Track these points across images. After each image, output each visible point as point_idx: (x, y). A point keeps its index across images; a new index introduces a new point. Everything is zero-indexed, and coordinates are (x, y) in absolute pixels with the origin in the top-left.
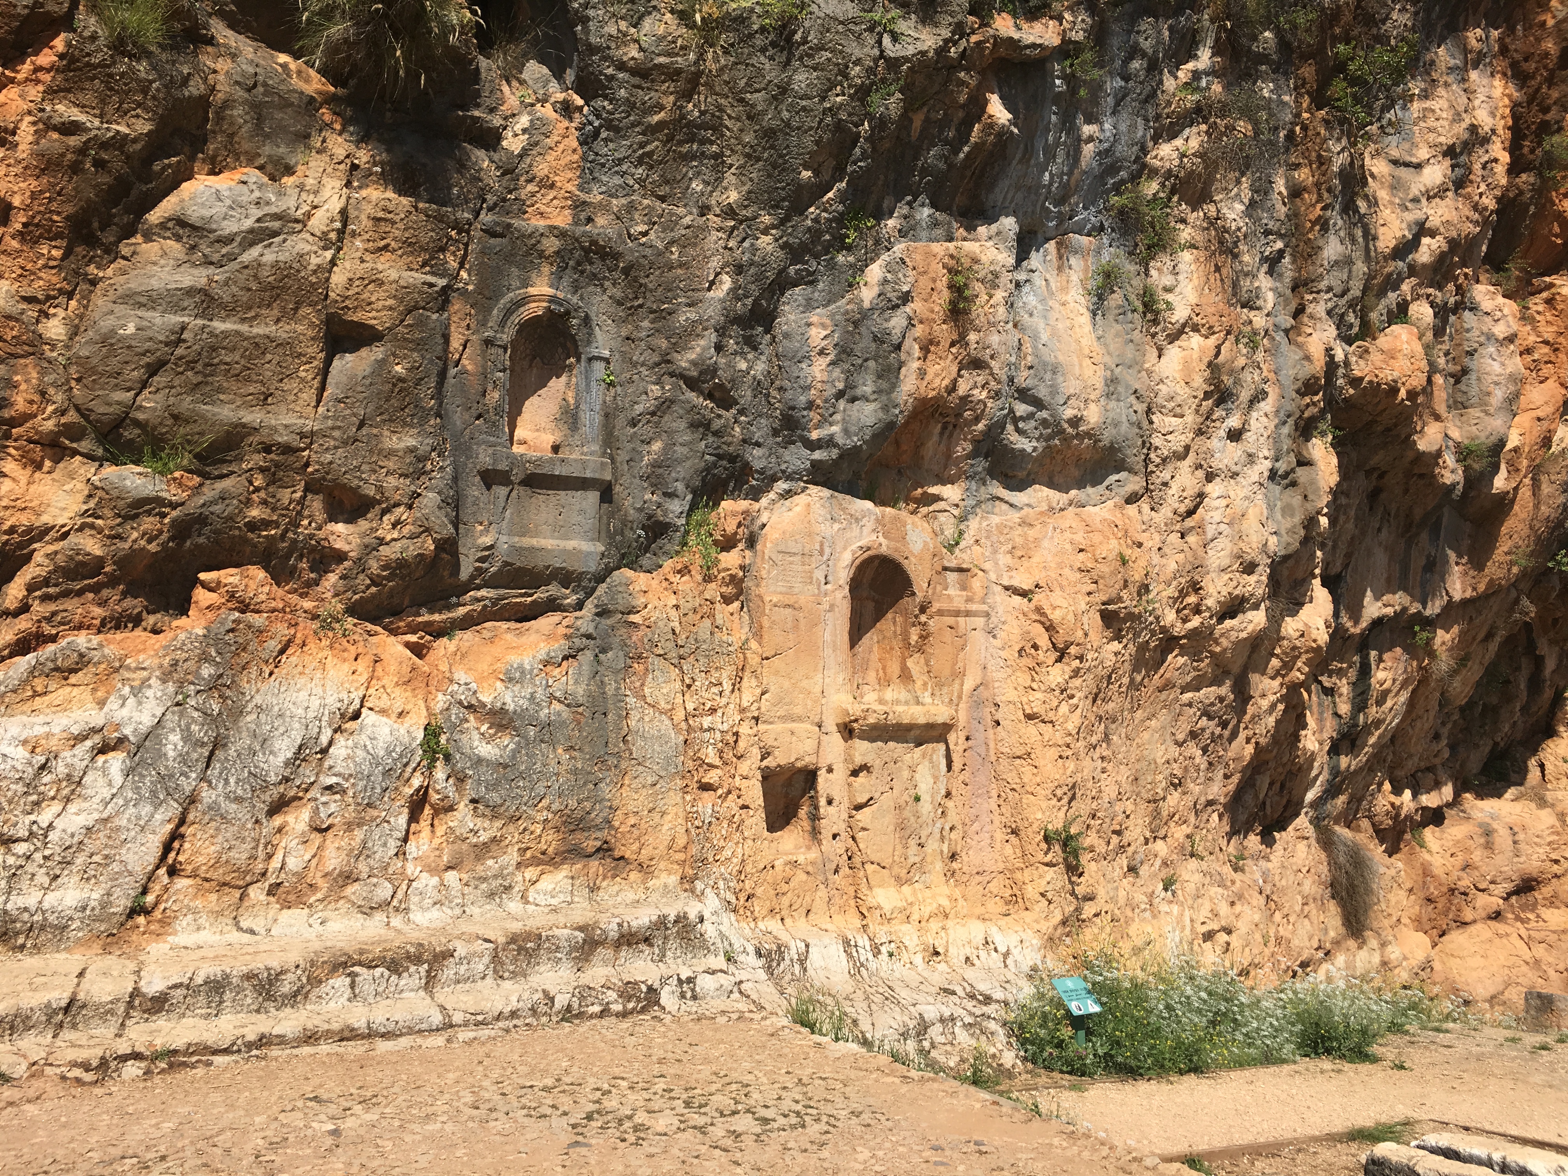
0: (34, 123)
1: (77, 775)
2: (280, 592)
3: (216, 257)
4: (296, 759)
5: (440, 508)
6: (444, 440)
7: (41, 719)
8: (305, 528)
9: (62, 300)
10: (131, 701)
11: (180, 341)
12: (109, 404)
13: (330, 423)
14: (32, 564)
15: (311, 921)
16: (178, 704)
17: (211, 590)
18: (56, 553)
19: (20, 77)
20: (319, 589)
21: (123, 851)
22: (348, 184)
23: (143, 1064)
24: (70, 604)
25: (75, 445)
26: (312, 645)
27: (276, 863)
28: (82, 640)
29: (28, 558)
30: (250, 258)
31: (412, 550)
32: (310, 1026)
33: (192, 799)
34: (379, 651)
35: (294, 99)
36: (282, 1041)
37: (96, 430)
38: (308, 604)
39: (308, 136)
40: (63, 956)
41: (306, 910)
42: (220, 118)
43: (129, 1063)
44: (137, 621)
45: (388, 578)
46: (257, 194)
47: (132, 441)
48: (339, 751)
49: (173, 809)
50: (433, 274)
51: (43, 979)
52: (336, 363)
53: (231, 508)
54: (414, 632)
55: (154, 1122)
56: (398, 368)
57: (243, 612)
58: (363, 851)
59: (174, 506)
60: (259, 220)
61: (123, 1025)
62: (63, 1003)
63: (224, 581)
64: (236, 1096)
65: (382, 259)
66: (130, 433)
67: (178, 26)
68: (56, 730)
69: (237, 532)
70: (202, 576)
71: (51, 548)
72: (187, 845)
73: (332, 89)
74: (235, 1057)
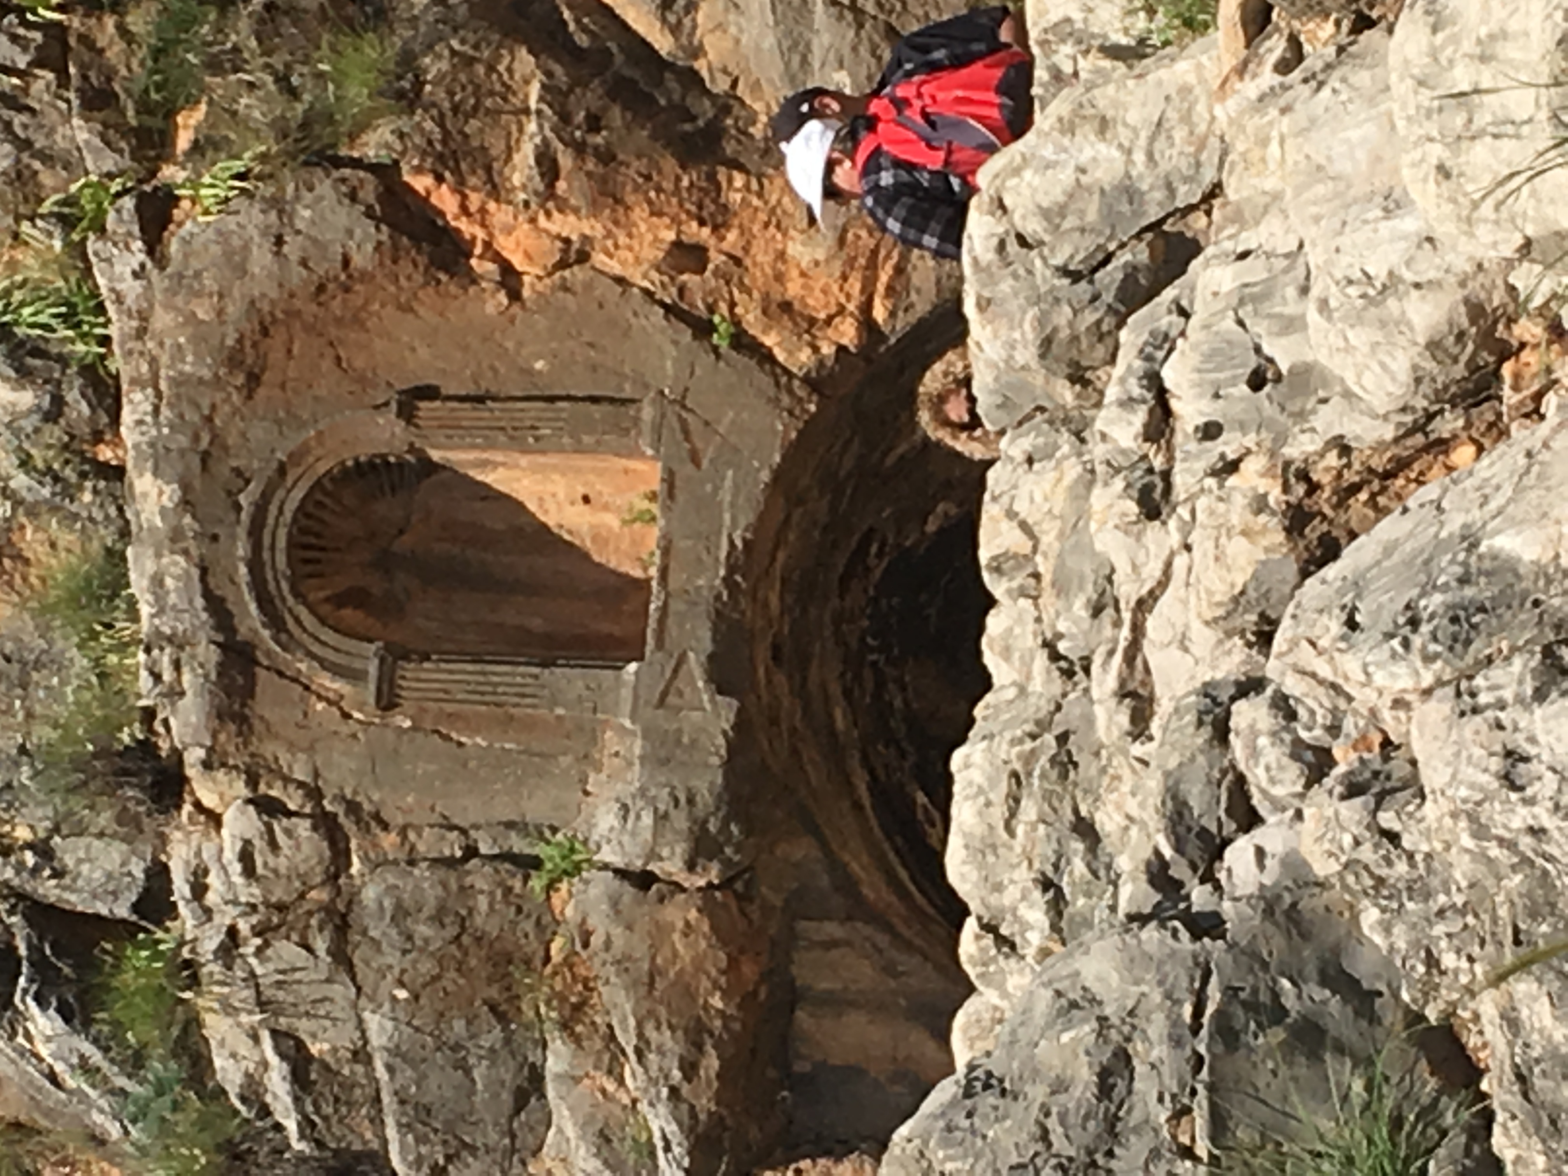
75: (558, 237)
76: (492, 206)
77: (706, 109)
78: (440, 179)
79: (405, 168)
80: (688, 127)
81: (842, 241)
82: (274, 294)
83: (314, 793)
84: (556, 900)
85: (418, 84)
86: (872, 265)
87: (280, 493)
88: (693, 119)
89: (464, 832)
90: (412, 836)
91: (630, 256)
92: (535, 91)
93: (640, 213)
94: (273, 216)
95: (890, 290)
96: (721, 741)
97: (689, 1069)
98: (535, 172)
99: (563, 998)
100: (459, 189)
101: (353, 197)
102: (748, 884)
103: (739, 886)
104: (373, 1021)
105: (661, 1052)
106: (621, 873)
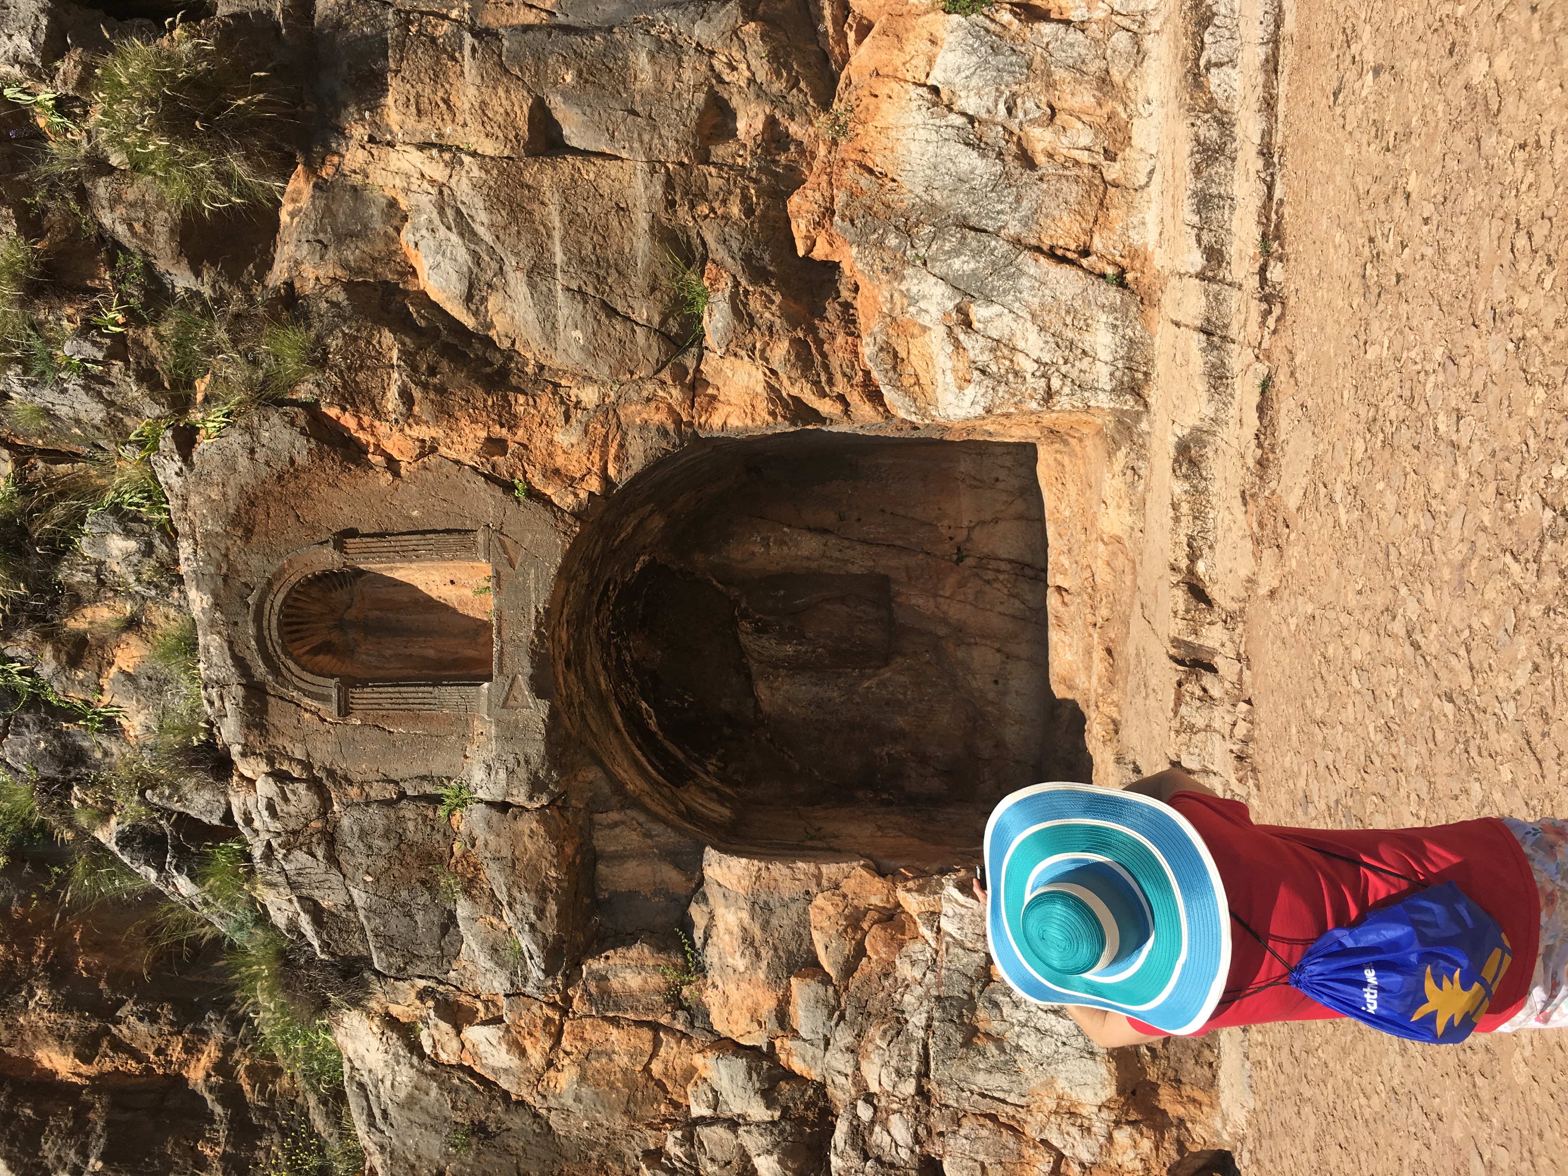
0: (410, 426)
1: (990, 343)
2: (811, 179)
3: (494, 265)
4: (979, 147)
5: (709, 20)
6: (636, 21)
7: (939, 377)
8: (746, 160)
9: (562, 391)
10: (922, 304)
11: (580, 291)
12: (650, 346)
13: (636, 145)
14: (801, 395)
15: (1145, 114)
16: (925, 264)
17: (814, 244)
18: (789, 378)
19: (372, 440)
20: (805, 141)
21: (1063, 298)
22: (391, 144)
23: (1272, 263)
24: (835, 362)
25: (691, 371)
26: (864, 143)
27: (1084, 157)
28: (867, 350)
29: (796, 399)
30: (488, 234)
31: (757, 47)
32: (1256, 106)
33: (1017, 242)
34: (866, 73)
35: (321, 203)
36: (1267, 134)
37: (675, 354)
38: (822, 151)
39: (354, 188)
40: (1157, 340)
41: (1134, 120)
42: (360, 271)
43: (1268, 275)
44: (847, 306)
45: (790, 70)
46: (424, 232)
47: (680, 325)
48: (970, 104)
49: (1026, 259)
50: (461, 48)
51: (1178, 356)
52: (574, 143)
53: (733, 234)
54: (845, 36)
55: (1332, 250)
56: (569, 78)
57: (833, 213)
58: (1077, 68)
59: (737, 284)
60: (449, 229)
61: (1230, 285)
62: (1203, 337)
63: (804, 233)
64: (1318, 174)
65: (458, 104)
66: (674, 327)
67: (285, 315)
68: (949, 364)
69: (756, 225)
70: (801, 253)
71: (786, 382)
72: (1061, 243)
73: (300, 167)
74: (1278, 178)
75: (418, 439)
76: (377, 423)
77: (498, 360)
78: (344, 409)
79: (322, 404)
80: (488, 370)
81: (586, 432)
82: (254, 482)
83: (307, 766)
84: (454, 821)
85: (325, 353)
86: (605, 445)
87: (271, 597)
88: (491, 364)
89: (396, 783)
90: (367, 788)
91: (461, 448)
92: (395, 354)
93: (464, 422)
94: (247, 437)
95: (617, 458)
96: (541, 725)
97: (540, 913)
98: (399, 402)
99: (463, 876)
100: (356, 415)
101: (292, 423)
102: (564, 801)
103: (559, 803)
104: (355, 893)
105: (522, 904)
106: (490, 804)
